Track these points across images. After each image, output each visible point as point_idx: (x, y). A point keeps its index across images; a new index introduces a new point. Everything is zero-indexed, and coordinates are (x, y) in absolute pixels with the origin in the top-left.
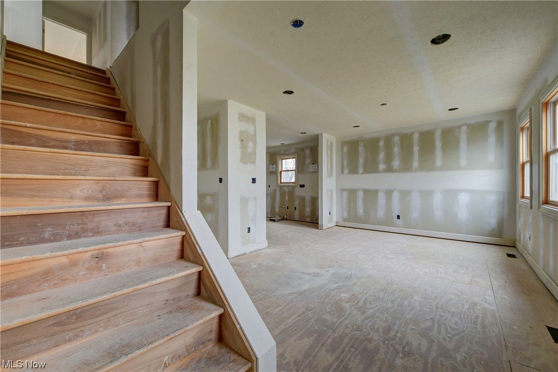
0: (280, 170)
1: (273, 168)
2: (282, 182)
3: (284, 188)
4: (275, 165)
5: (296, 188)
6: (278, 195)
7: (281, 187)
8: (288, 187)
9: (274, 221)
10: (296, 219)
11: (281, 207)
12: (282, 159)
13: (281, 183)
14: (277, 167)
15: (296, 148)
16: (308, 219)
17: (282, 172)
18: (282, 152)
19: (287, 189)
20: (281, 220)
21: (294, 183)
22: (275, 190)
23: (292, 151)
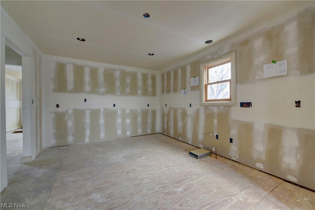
0: (205, 82)
1: (195, 81)
2: (209, 98)
3: (211, 108)
4: (197, 78)
5: (233, 109)
6: (202, 117)
7: (206, 107)
8: (218, 106)
9: (196, 156)
10: (233, 158)
11: (207, 134)
12: (208, 68)
13: (206, 101)
14: (200, 80)
15: (232, 45)
16: (260, 166)
17: (209, 86)
18: (208, 57)
19: (215, 110)
20: (206, 155)
21: (230, 100)
22: (198, 111)
23: (226, 51)
